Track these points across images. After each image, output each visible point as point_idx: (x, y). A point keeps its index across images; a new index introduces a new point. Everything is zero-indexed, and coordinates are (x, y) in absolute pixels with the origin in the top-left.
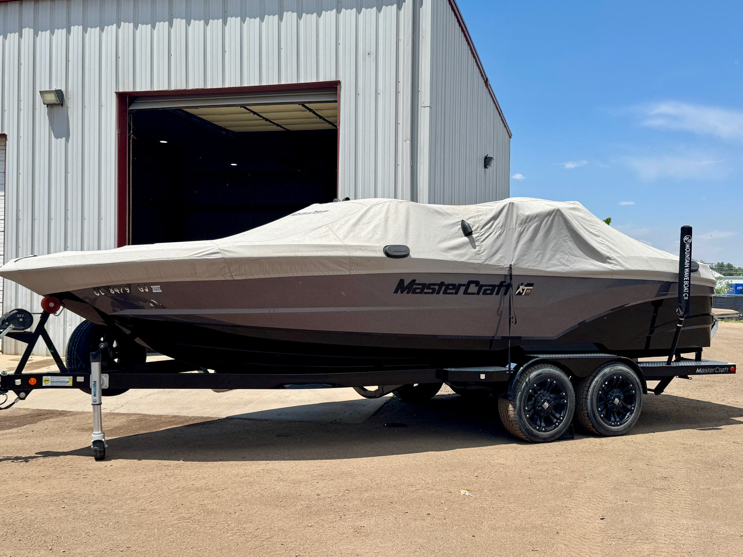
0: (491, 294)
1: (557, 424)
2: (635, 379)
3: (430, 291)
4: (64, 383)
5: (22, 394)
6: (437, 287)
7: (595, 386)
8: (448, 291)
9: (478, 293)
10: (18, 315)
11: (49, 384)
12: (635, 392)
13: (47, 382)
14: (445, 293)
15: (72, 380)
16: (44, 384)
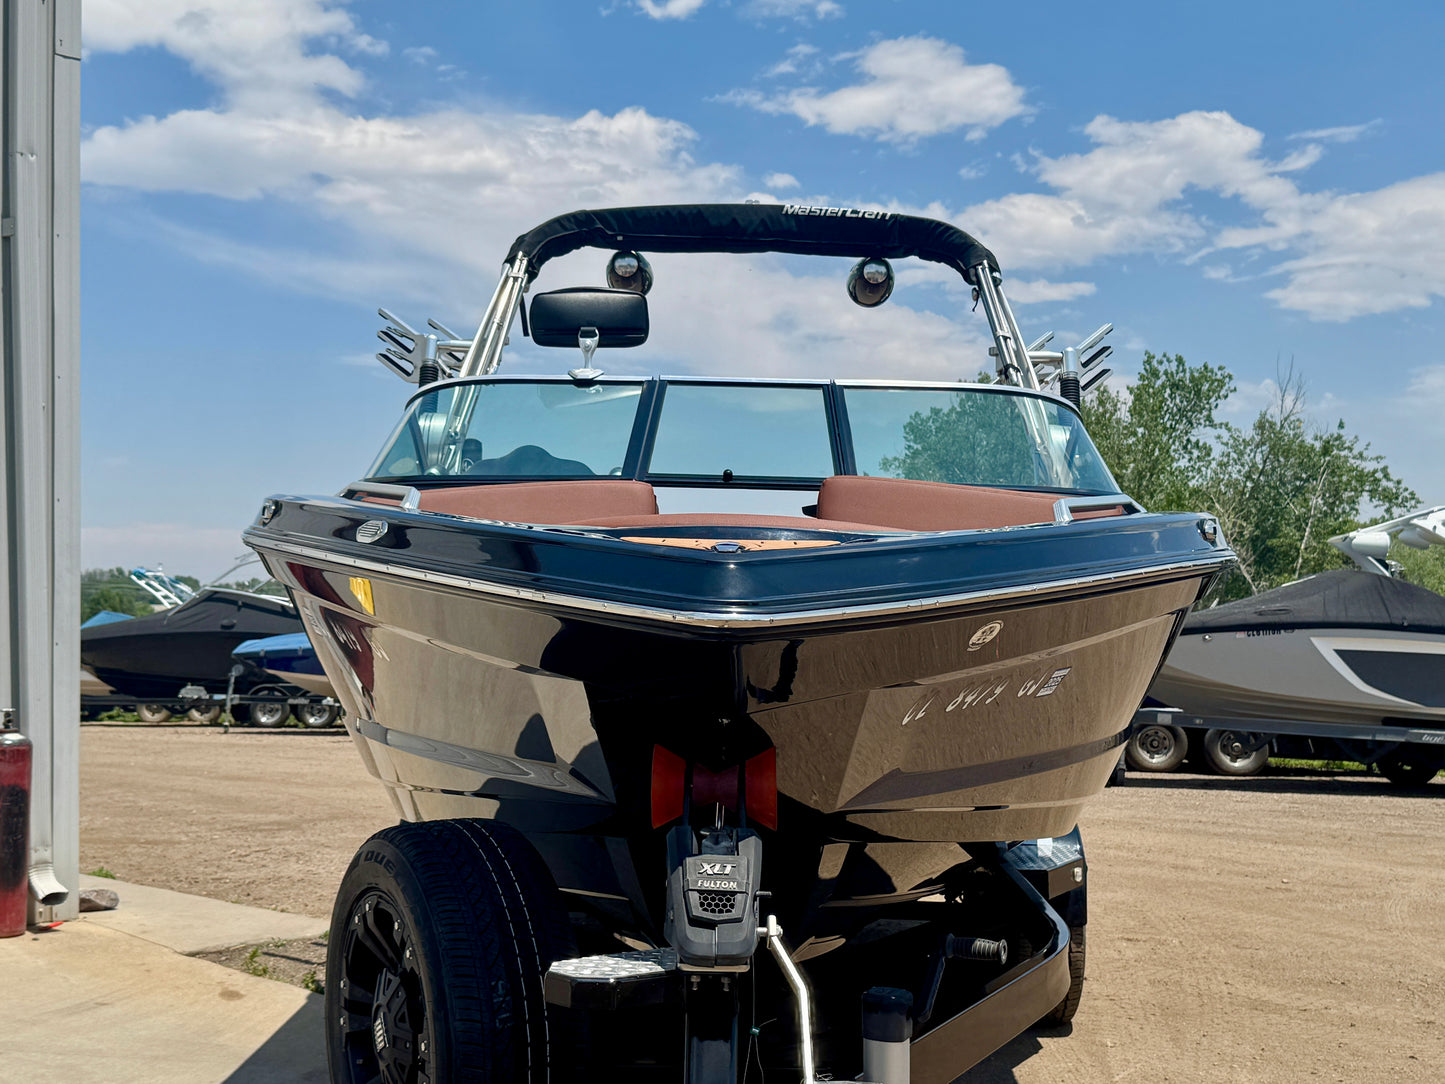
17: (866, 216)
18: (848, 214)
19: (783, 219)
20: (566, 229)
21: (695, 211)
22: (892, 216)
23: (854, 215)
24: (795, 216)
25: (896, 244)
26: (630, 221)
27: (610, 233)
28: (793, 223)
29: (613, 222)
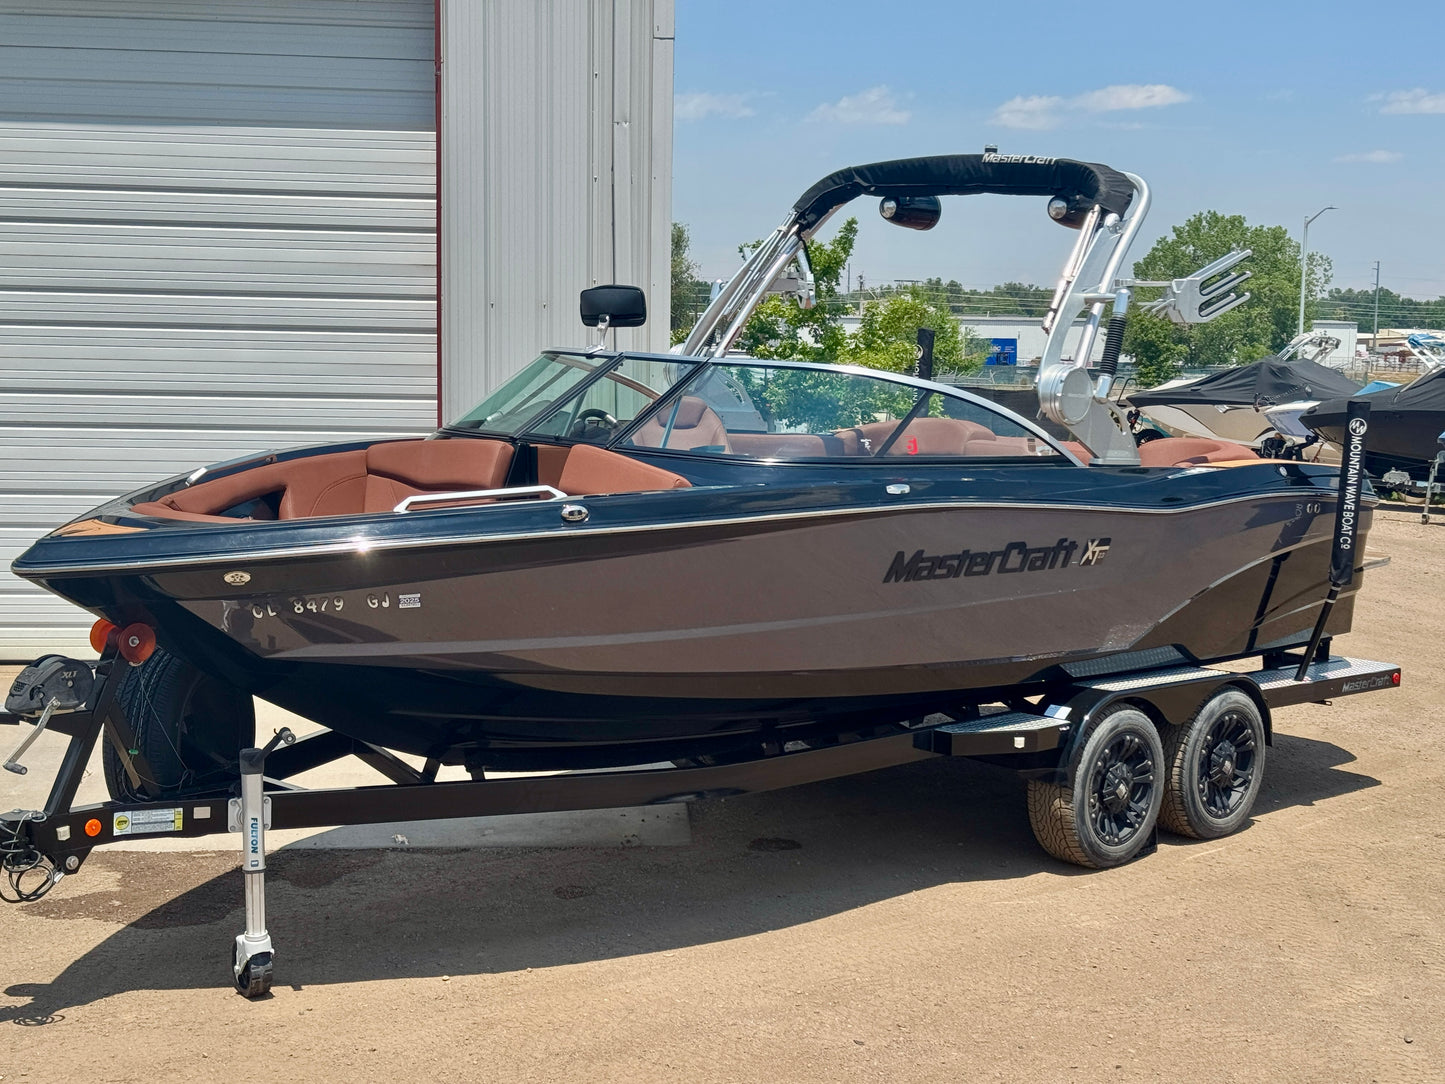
0: (1042, 567)
1: (1137, 825)
2: (1256, 717)
3: (944, 571)
4: (164, 825)
5: (72, 861)
6: (955, 563)
7: (1197, 740)
8: (976, 569)
9: (1021, 569)
10: (65, 674)
11: (128, 830)
12: (1256, 744)
13: (124, 826)
14: (969, 573)
15: (181, 817)
16: (116, 832)
17: (1038, 162)
18: (1026, 161)
19: (982, 166)
20: (837, 184)
21: (923, 163)
22: (1056, 161)
23: (1030, 162)
24: (990, 164)
25: (1060, 187)
26: (880, 174)
27: (865, 184)
28: (989, 169)
29: (869, 176)
